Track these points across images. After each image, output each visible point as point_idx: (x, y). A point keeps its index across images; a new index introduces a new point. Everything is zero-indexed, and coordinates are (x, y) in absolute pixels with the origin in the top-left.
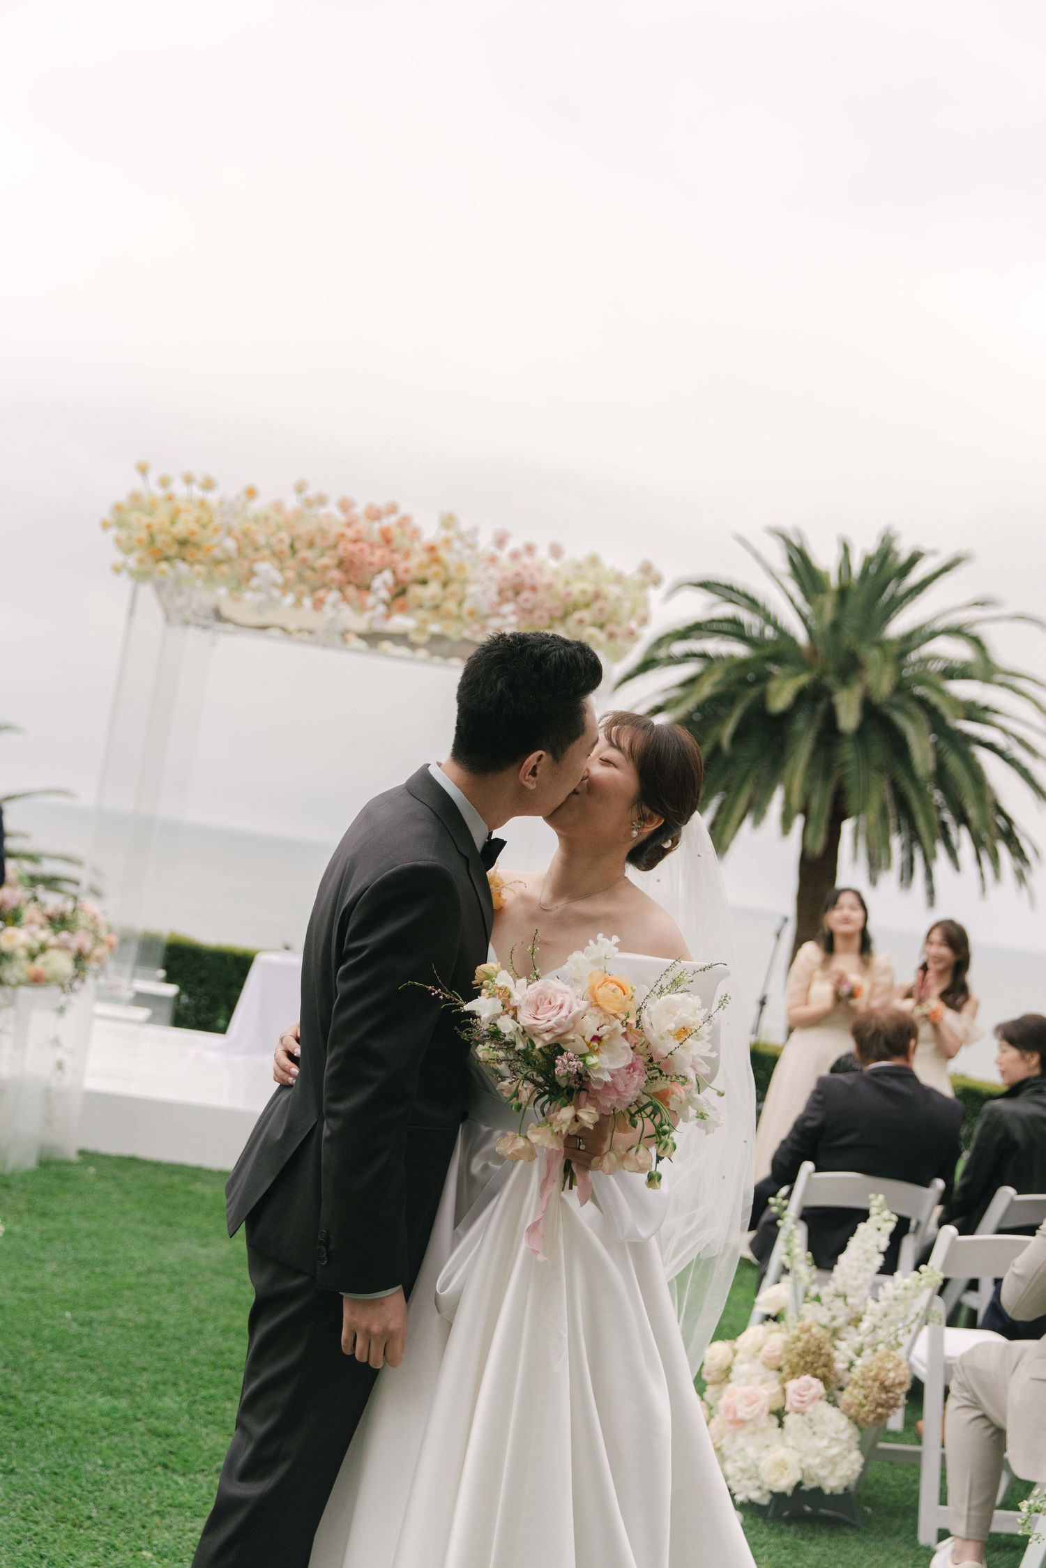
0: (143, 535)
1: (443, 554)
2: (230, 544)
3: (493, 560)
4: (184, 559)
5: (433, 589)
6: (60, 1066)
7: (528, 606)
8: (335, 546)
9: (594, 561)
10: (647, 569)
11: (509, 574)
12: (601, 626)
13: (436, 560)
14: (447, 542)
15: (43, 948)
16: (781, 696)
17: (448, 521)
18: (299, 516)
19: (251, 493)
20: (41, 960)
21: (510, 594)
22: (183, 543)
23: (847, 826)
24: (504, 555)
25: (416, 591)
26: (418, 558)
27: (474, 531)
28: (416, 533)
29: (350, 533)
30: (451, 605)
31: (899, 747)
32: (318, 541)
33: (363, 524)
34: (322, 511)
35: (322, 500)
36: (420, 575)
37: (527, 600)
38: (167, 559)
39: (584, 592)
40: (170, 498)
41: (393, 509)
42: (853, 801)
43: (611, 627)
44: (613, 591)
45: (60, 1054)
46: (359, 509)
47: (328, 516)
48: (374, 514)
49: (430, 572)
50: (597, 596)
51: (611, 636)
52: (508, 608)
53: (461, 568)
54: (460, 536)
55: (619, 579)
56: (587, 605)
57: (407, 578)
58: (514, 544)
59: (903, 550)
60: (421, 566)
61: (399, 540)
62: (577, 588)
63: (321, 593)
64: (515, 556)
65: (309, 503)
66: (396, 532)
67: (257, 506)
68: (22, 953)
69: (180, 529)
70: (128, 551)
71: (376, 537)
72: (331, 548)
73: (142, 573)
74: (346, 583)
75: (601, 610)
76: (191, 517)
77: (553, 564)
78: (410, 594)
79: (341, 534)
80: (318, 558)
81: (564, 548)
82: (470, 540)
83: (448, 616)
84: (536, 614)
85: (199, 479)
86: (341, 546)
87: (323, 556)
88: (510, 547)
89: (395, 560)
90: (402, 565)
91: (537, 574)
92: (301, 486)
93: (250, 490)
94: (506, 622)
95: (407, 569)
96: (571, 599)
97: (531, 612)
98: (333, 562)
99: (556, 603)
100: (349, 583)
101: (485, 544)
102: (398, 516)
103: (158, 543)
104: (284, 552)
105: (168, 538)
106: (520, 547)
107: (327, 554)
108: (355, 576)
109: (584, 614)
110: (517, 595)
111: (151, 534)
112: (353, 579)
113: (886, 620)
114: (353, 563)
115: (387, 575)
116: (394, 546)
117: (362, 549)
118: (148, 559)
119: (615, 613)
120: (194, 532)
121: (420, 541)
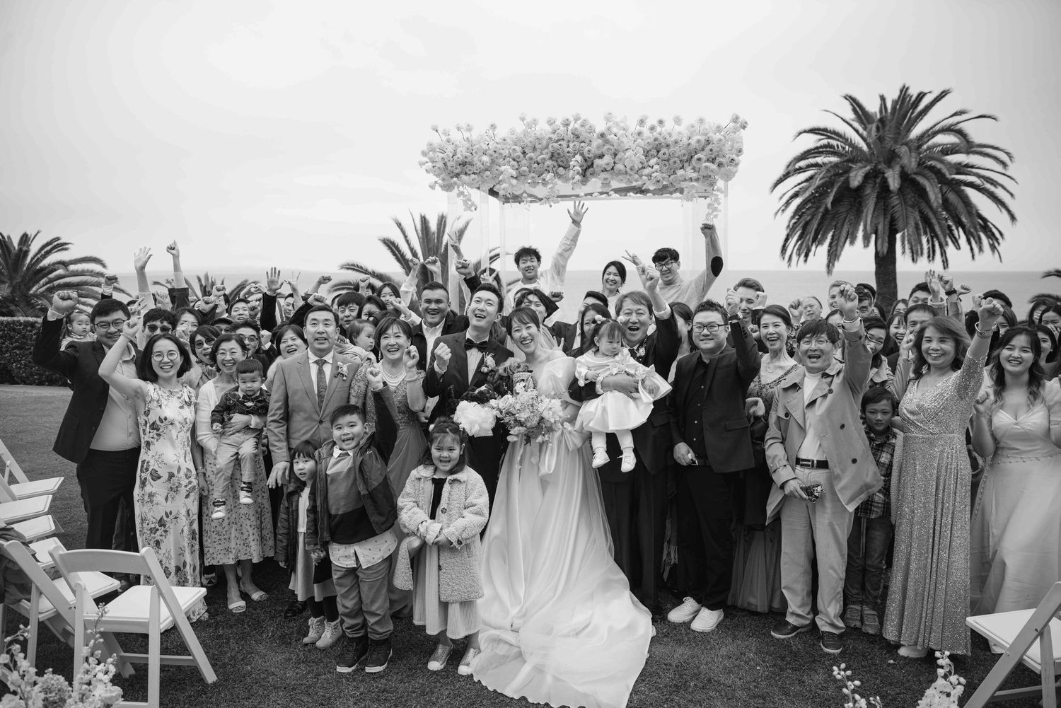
0: (440, 165)
1: (611, 137)
2: (486, 159)
3: (640, 134)
4: (466, 174)
5: (608, 159)
7: (666, 157)
8: (547, 147)
10: (735, 120)
11: (651, 140)
12: (713, 161)
13: (607, 142)
14: (609, 129)
16: (856, 178)
17: (608, 116)
18: (525, 134)
19: (493, 127)
21: (654, 152)
22: (464, 164)
23: (898, 236)
24: (646, 131)
25: (598, 162)
26: (596, 142)
27: (625, 119)
28: (591, 130)
29: (555, 137)
30: (620, 166)
31: (922, 193)
32: (537, 146)
33: (562, 129)
34: (538, 128)
35: (535, 122)
36: (599, 153)
37: (664, 154)
38: (457, 175)
39: (699, 141)
40: (450, 140)
41: (577, 118)
42: (900, 224)
43: (718, 160)
44: (717, 137)
46: (558, 123)
47: (542, 129)
48: (567, 123)
49: (604, 150)
50: (708, 142)
51: (720, 165)
52: (653, 161)
53: (621, 143)
54: (617, 124)
55: (719, 129)
56: (703, 150)
57: (591, 155)
58: (652, 121)
59: (914, 92)
60: (598, 147)
61: (584, 135)
62: (694, 140)
63: (544, 176)
64: (652, 129)
65: (529, 125)
66: (581, 130)
67: (502, 133)
69: (460, 156)
70: (435, 175)
71: (570, 136)
72: (545, 148)
73: (448, 185)
74: (557, 167)
75: (711, 150)
76: (464, 150)
77: (678, 128)
78: (595, 166)
79: (550, 138)
80: (539, 155)
81: (682, 117)
82: (623, 125)
83: (620, 173)
84: (672, 161)
85: (464, 126)
86: (550, 146)
87: (542, 154)
88: (649, 123)
89: (582, 147)
90: (587, 149)
91: (668, 137)
92: (522, 116)
93: (492, 125)
94: (654, 170)
95: (589, 151)
96: (691, 148)
97: (668, 160)
98: (547, 157)
99: (684, 152)
100: (560, 166)
101: (633, 127)
102: (581, 121)
103: (449, 168)
104: (519, 157)
105: (453, 164)
106: (655, 123)
107: (544, 152)
108: (562, 161)
109: (699, 155)
110: (658, 152)
111: (445, 164)
112: (561, 164)
113: (909, 130)
114: (559, 154)
115: (578, 157)
116: (582, 138)
117: (560, 145)
118: (447, 177)
119: (721, 150)
120: (466, 157)
121: (595, 132)
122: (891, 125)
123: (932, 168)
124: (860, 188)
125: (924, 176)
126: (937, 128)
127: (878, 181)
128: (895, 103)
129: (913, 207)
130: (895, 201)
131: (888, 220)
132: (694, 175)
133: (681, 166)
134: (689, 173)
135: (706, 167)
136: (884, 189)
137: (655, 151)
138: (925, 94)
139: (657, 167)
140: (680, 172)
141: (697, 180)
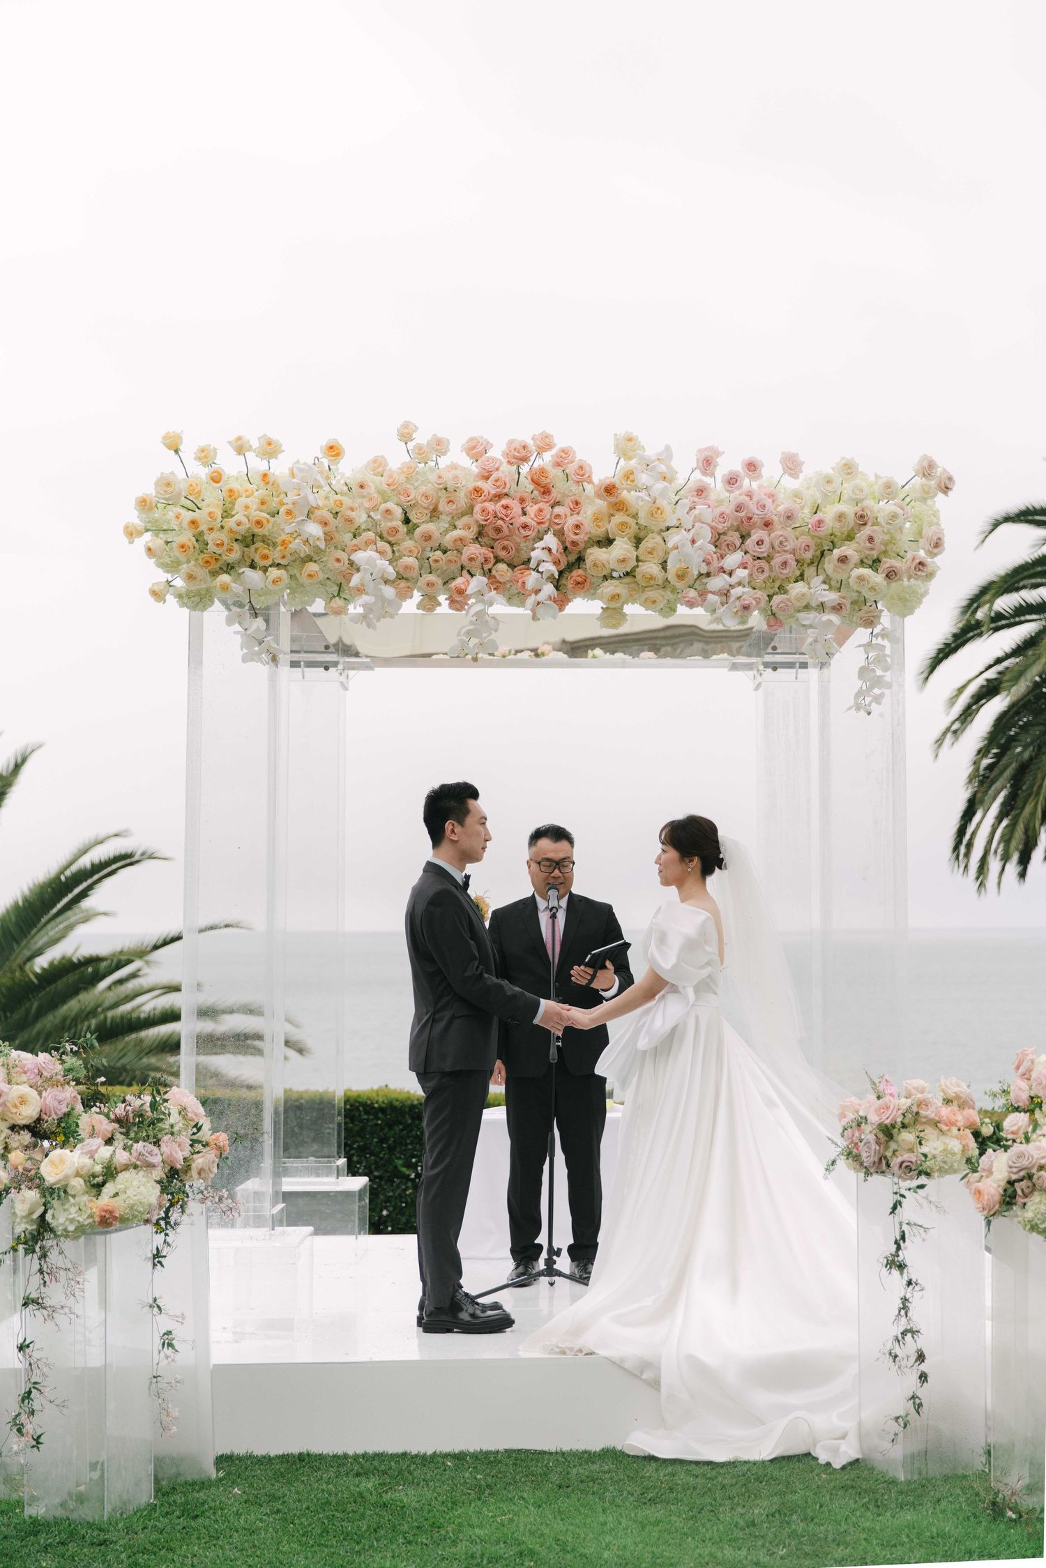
0: (187, 537)
1: (627, 495)
2: (314, 529)
3: (701, 491)
4: (253, 566)
5: (622, 547)
7: (764, 549)
8: (470, 510)
9: (849, 468)
10: (927, 469)
11: (728, 509)
12: (875, 564)
13: (620, 506)
14: (629, 475)
17: (626, 446)
18: (410, 474)
19: (334, 451)
21: (734, 538)
22: (248, 540)
24: (716, 484)
25: (596, 555)
26: (593, 506)
27: (668, 453)
28: (582, 474)
29: (488, 487)
30: (651, 568)
32: (443, 506)
33: (506, 471)
34: (444, 462)
35: (439, 446)
36: (599, 532)
37: (759, 543)
38: (229, 568)
39: (841, 517)
40: (216, 478)
41: (545, 444)
43: (887, 563)
44: (883, 509)
46: (497, 452)
47: (454, 467)
48: (519, 456)
49: (612, 527)
50: (862, 520)
51: (891, 575)
52: (733, 559)
53: (656, 511)
54: (647, 465)
55: (889, 490)
56: (850, 537)
57: (581, 538)
58: (729, 464)
60: (597, 519)
61: (561, 488)
62: (829, 513)
63: (459, 582)
64: (732, 481)
65: (422, 454)
66: (555, 474)
67: (349, 468)
69: (241, 519)
70: (171, 567)
71: (528, 487)
72: (463, 515)
73: (198, 593)
74: (493, 561)
75: (871, 539)
76: (253, 502)
77: (789, 483)
78: (589, 561)
79: (477, 490)
80: (447, 531)
81: (802, 458)
82: (663, 468)
83: (650, 582)
84: (777, 561)
85: (255, 444)
86: (477, 508)
87: (455, 527)
88: (721, 471)
89: (558, 516)
90: (571, 521)
91: (768, 502)
92: (406, 431)
93: (331, 448)
94: (734, 580)
95: (577, 527)
96: (825, 530)
97: (768, 559)
98: (470, 534)
99: (805, 540)
100: (498, 560)
102: (554, 451)
103: (211, 547)
104: (395, 531)
105: (224, 537)
106: (738, 467)
107: (459, 523)
108: (504, 548)
109: (848, 549)
110: (743, 538)
111: (199, 537)
112: (502, 554)
114: (498, 530)
115: (550, 540)
116: (555, 495)
117: (506, 507)
118: (202, 573)
119: (892, 541)
120: (259, 523)
121: (590, 482)
132: (831, 597)
133: (798, 573)
134: (815, 589)
135: (861, 579)
137: (737, 534)
139: (742, 574)
140: (797, 589)
141: (838, 608)
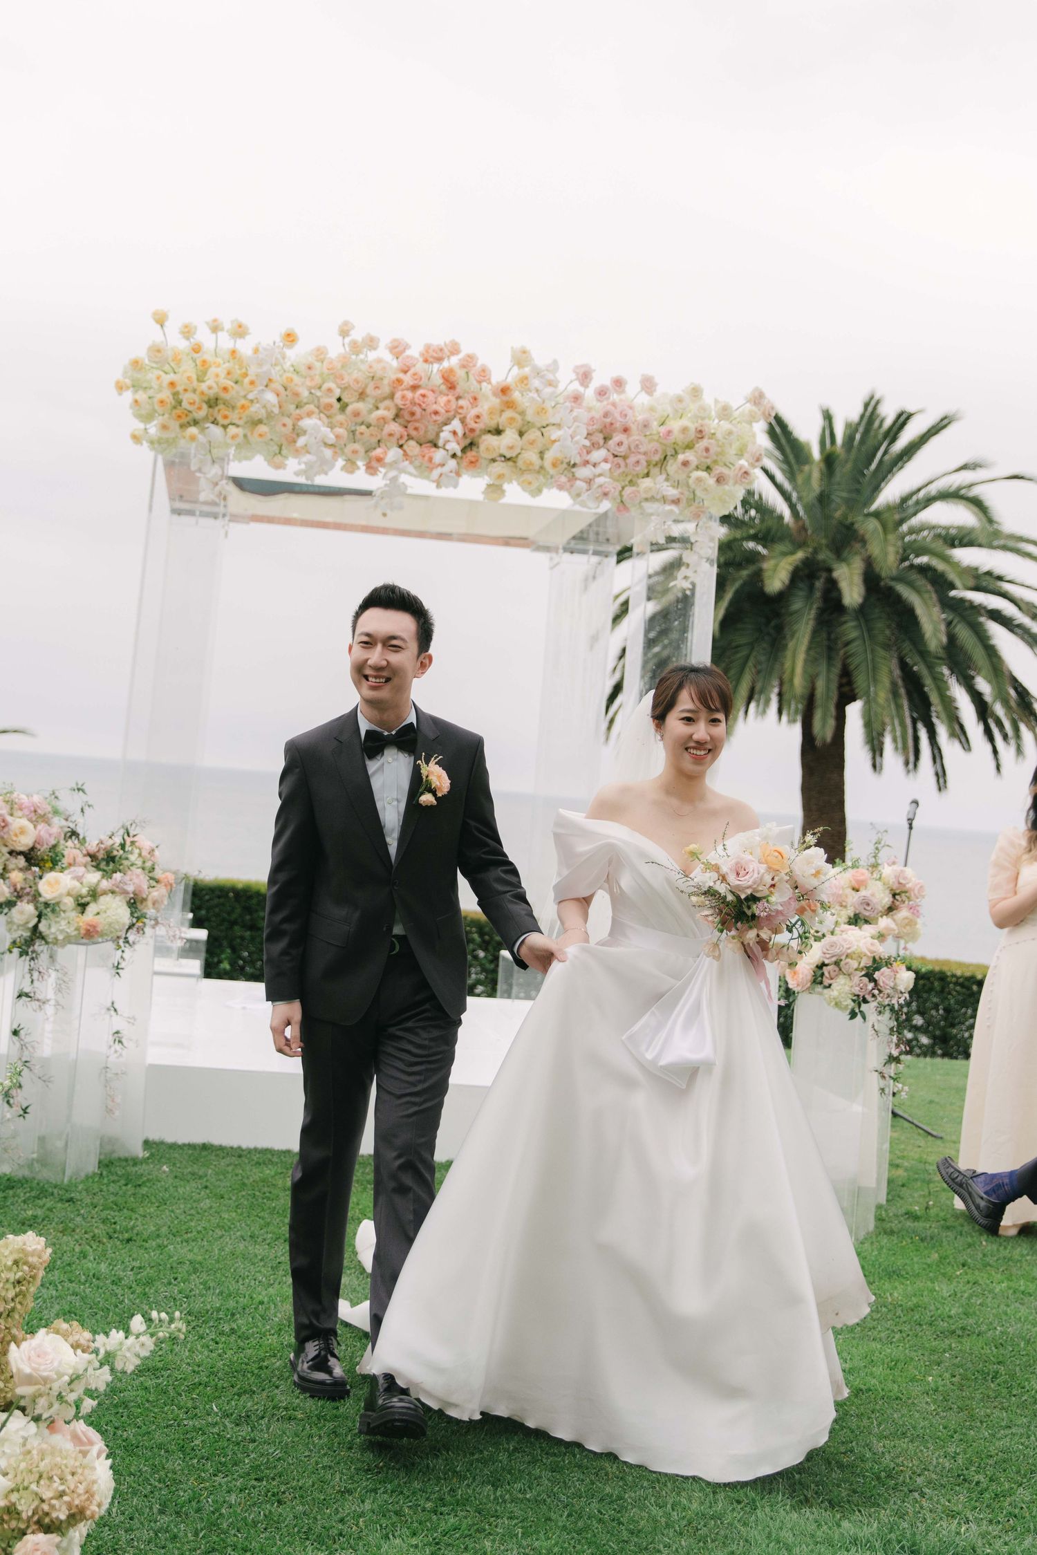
0: (166, 395)
1: (516, 395)
2: (270, 398)
3: (577, 398)
4: (215, 422)
5: (510, 437)
6: (118, 1037)
7: (622, 450)
8: (392, 396)
9: (696, 392)
10: (757, 398)
11: (598, 415)
12: (708, 469)
13: (510, 405)
14: (524, 380)
15: (94, 894)
16: (777, 577)
17: (521, 358)
18: (345, 363)
19: (290, 338)
20: (92, 908)
21: (599, 438)
22: (213, 402)
24: (589, 393)
25: (488, 441)
26: (489, 402)
27: (554, 366)
28: (484, 374)
29: (408, 379)
30: (531, 456)
31: (906, 620)
32: (369, 390)
33: (420, 367)
34: (372, 356)
35: (371, 343)
36: (492, 424)
37: (620, 444)
38: (195, 423)
39: (684, 430)
40: (197, 349)
41: (455, 350)
42: (860, 680)
43: (718, 469)
44: (715, 425)
45: (118, 1023)
46: (415, 351)
47: (379, 361)
48: (434, 355)
49: (502, 420)
50: (700, 434)
51: (720, 480)
52: (598, 455)
53: (541, 411)
54: (538, 373)
55: (725, 412)
56: (689, 446)
57: (479, 426)
58: (601, 378)
59: (888, 413)
60: (493, 413)
61: (464, 385)
62: (675, 425)
63: (378, 452)
64: (602, 393)
65: (356, 348)
66: (461, 373)
67: (298, 353)
68: (69, 902)
69: (210, 385)
70: (147, 418)
71: (438, 380)
72: (385, 399)
73: (167, 441)
74: (406, 438)
75: (707, 450)
76: (222, 371)
77: (643, 399)
78: (482, 447)
79: (399, 381)
80: (370, 412)
81: (657, 380)
82: (550, 377)
83: (528, 469)
84: (632, 459)
85: (227, 326)
86: (398, 395)
87: (377, 408)
88: (595, 384)
89: (461, 407)
90: (474, 412)
91: (630, 412)
92: (346, 328)
93: (289, 335)
94: (598, 471)
95: (478, 417)
96: (672, 439)
97: (625, 458)
98: (390, 414)
99: (654, 445)
100: (410, 438)
101: (567, 381)
102: (461, 356)
103: (185, 404)
104: (330, 406)
105: (196, 398)
106: (607, 382)
107: (382, 405)
108: (416, 429)
109: (689, 456)
110: (606, 439)
111: (176, 394)
112: (414, 433)
113: (876, 489)
114: (413, 414)
115: (456, 424)
116: (459, 390)
117: (424, 396)
118: (175, 425)
119: (721, 453)
120: (225, 389)
121: (490, 383)
122: (843, 471)
123: (924, 570)
124: (782, 597)
125: (911, 584)
126: (933, 489)
127: (819, 584)
128: (851, 430)
129: (887, 647)
130: (850, 629)
131: (836, 670)
132: (672, 492)
133: (646, 471)
134: (657, 484)
135: (699, 480)
136: (832, 605)
137: (601, 436)
138: (910, 416)
139: (606, 466)
140: (646, 483)
141: (676, 502)
